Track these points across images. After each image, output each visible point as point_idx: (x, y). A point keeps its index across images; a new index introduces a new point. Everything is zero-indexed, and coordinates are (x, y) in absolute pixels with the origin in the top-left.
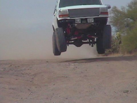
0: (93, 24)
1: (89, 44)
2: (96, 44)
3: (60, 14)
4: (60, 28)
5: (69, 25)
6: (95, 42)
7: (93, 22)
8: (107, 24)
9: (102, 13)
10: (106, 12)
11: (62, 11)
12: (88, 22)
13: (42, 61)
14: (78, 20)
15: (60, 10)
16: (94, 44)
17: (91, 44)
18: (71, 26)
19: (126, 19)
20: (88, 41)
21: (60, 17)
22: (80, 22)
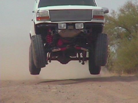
0: (83, 31)
1: (78, 61)
2: (88, 61)
3: (38, 16)
4: (37, 35)
5: (50, 31)
6: (87, 58)
7: (82, 28)
8: (102, 33)
9: (96, 17)
10: (101, 15)
11: (41, 12)
12: (76, 28)
13: (10, 82)
14: (63, 25)
15: (38, 10)
16: (86, 61)
17: (81, 61)
18: (52, 32)
19: (116, 28)
20: (78, 57)
21: (37, 20)
22: (65, 28)
